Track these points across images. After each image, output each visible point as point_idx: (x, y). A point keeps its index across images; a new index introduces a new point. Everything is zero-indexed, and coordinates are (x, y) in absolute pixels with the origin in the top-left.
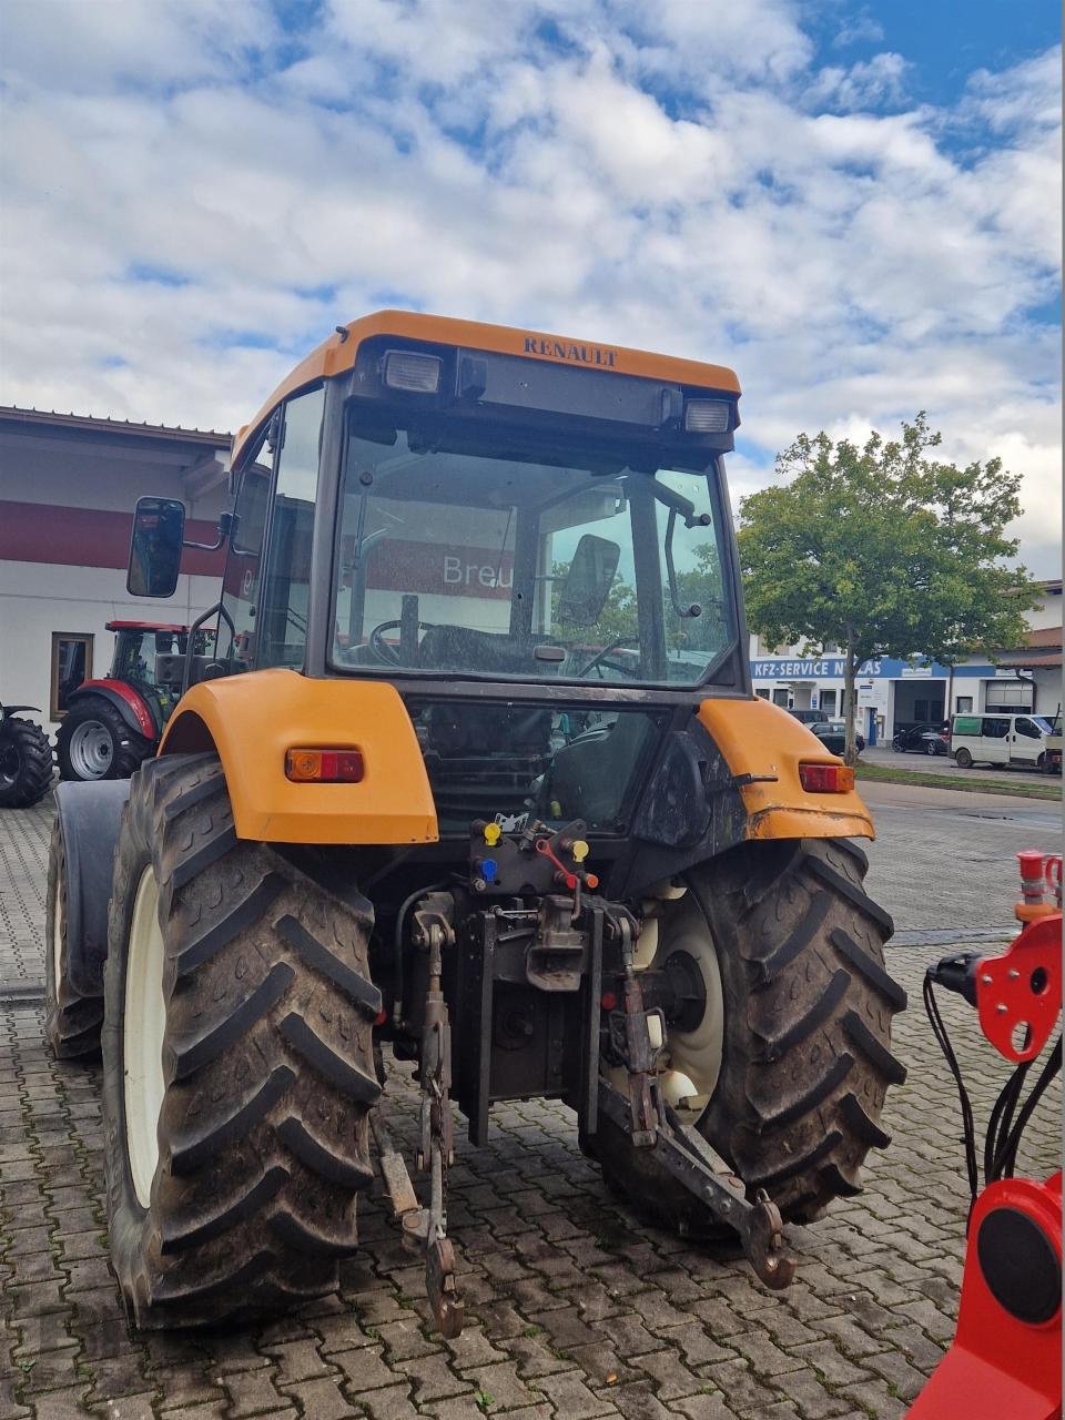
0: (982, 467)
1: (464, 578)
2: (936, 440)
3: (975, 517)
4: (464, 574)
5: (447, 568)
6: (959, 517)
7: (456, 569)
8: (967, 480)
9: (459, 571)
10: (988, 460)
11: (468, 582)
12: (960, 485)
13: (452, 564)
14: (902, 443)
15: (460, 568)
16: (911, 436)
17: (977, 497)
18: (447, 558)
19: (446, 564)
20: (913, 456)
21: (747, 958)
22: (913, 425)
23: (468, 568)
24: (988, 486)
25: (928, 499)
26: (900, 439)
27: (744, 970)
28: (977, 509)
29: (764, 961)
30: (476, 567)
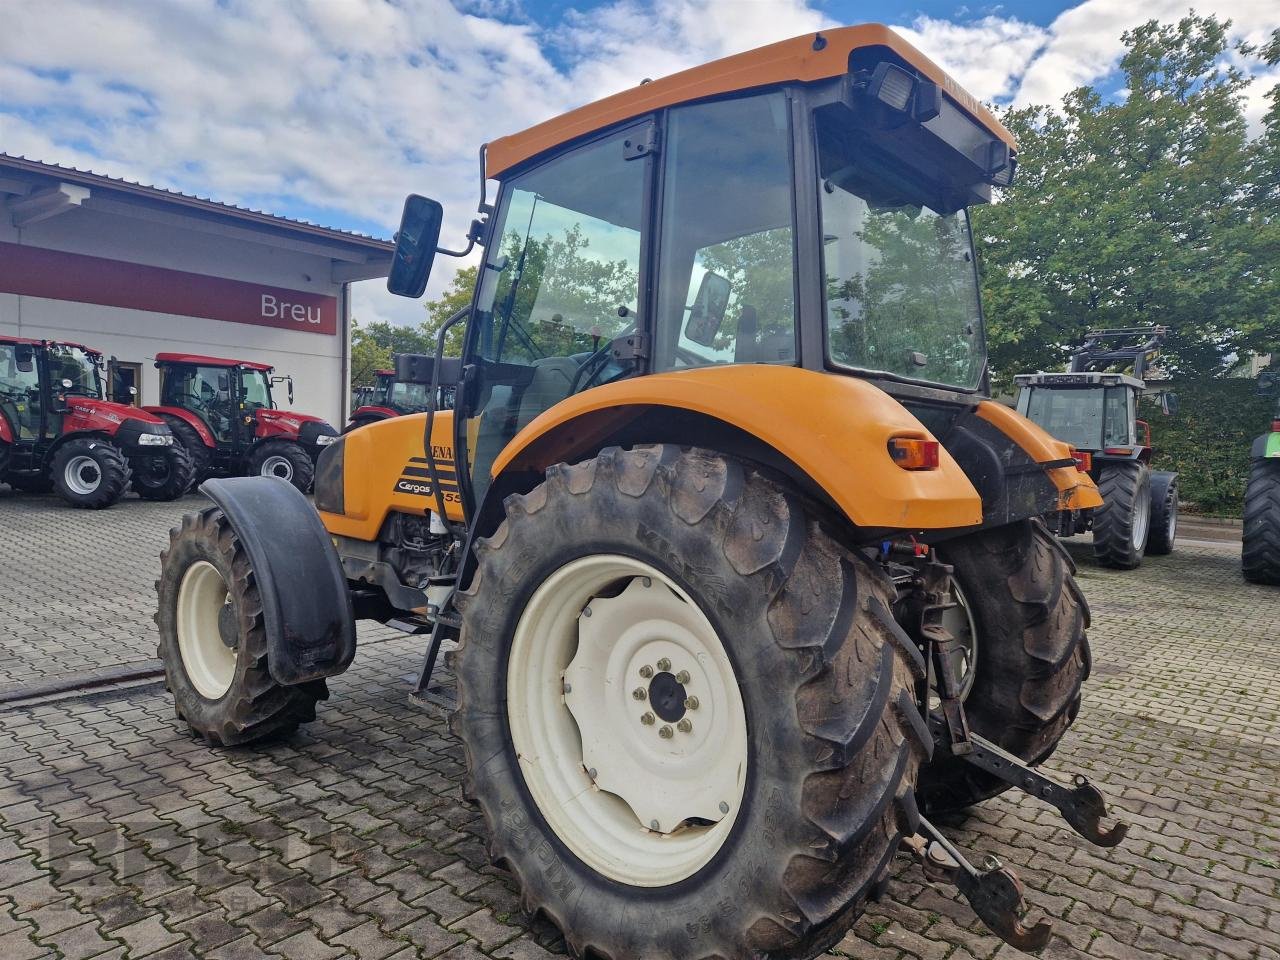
0: (616, 265)
1: (279, 313)
2: (586, 244)
3: (611, 298)
4: (279, 308)
5: (264, 305)
6: (602, 297)
7: (272, 305)
8: (607, 272)
9: (275, 308)
10: (619, 261)
11: (282, 317)
12: (603, 276)
13: (268, 301)
14: (565, 243)
15: (275, 305)
16: (572, 239)
17: (613, 284)
18: (264, 297)
19: (263, 301)
20: (572, 252)
21: (1022, 600)
22: (572, 232)
23: (283, 306)
24: (619, 278)
25: (582, 284)
26: (563, 240)
27: (1019, 611)
28: (613, 292)
29: (1045, 602)
30: (289, 305)
